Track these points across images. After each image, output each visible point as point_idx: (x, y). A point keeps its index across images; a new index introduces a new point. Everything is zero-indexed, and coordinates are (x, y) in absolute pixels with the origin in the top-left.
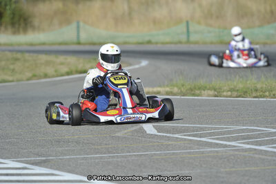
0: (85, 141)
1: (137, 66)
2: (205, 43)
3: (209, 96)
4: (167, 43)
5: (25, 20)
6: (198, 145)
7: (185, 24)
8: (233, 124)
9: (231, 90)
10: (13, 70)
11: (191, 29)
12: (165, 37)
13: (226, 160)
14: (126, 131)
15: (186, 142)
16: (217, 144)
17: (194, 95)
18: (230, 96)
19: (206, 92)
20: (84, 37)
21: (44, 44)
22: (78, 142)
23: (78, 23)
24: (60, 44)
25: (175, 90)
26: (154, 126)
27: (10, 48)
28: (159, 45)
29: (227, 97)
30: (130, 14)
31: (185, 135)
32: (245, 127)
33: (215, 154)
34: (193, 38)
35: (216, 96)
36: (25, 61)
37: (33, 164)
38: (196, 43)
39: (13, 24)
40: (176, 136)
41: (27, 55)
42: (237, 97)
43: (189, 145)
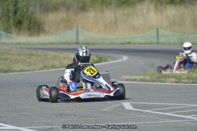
0: (81, 115)
1: (120, 60)
2: (170, 44)
3: (172, 82)
4: (142, 44)
5: (39, 26)
6: (163, 118)
7: (155, 30)
8: (189, 103)
9: (188, 78)
10: (30, 62)
11: (160, 34)
12: (140, 39)
14: (111, 107)
15: (155, 116)
16: (177, 117)
17: (161, 81)
18: (187, 83)
19: (170, 80)
20: (81, 39)
21: (52, 44)
22: (75, 115)
23: (77, 28)
24: (64, 44)
25: (148, 78)
26: (131, 104)
27: (27, 46)
28: (137, 45)
29: (185, 83)
30: (115, 22)
31: (153, 111)
33: (175, 124)
34: (162, 40)
35: (177, 82)
36: (38, 55)
38: (164, 44)
39: (29, 29)
40: (147, 111)
42: (192, 83)
43: (156, 118)
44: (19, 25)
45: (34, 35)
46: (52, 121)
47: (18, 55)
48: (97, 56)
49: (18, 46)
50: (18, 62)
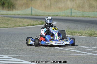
0: (33, 50)
2: (77, 17)
3: (78, 35)
4: (64, 16)
5: (13, 6)
6: (73, 53)
7: (70, 9)
8: (86, 46)
9: (86, 34)
10: (8, 23)
11: (72, 11)
12: (63, 14)
13: (83, 58)
16: (80, 53)
17: (72, 35)
19: (77, 34)
20: (34, 13)
21: (19, 15)
22: (30, 50)
23: (32, 7)
24: (25, 15)
27: (7, 16)
28: (61, 17)
29: (84, 36)
30: (50, 5)
31: (69, 49)
32: (90, 47)
33: (79, 56)
34: (73, 14)
35: (80, 36)
36: (12, 20)
37: (13, 57)
38: (74, 16)
39: (8, 7)
40: (66, 49)
41: (13, 19)
42: (88, 36)
43: (70, 53)
44: (3, 5)
45: (10, 10)
46: (19, 52)
47: (2, 20)
48: (41, 22)
49: (2, 15)
50: (2, 23)
